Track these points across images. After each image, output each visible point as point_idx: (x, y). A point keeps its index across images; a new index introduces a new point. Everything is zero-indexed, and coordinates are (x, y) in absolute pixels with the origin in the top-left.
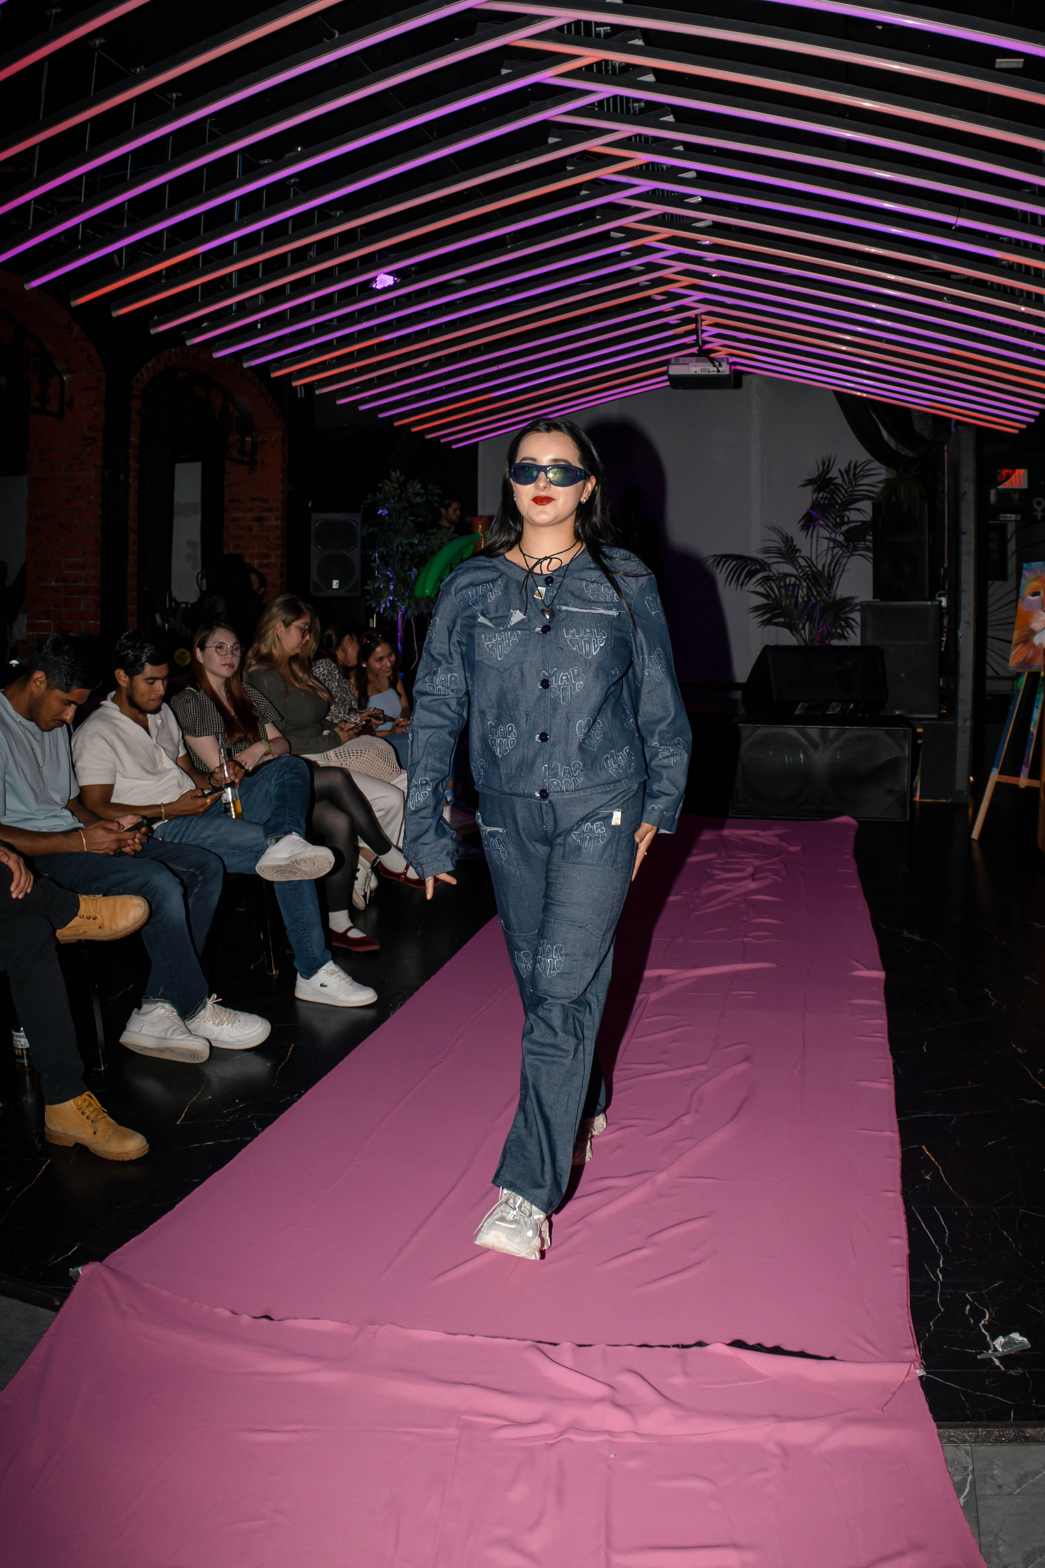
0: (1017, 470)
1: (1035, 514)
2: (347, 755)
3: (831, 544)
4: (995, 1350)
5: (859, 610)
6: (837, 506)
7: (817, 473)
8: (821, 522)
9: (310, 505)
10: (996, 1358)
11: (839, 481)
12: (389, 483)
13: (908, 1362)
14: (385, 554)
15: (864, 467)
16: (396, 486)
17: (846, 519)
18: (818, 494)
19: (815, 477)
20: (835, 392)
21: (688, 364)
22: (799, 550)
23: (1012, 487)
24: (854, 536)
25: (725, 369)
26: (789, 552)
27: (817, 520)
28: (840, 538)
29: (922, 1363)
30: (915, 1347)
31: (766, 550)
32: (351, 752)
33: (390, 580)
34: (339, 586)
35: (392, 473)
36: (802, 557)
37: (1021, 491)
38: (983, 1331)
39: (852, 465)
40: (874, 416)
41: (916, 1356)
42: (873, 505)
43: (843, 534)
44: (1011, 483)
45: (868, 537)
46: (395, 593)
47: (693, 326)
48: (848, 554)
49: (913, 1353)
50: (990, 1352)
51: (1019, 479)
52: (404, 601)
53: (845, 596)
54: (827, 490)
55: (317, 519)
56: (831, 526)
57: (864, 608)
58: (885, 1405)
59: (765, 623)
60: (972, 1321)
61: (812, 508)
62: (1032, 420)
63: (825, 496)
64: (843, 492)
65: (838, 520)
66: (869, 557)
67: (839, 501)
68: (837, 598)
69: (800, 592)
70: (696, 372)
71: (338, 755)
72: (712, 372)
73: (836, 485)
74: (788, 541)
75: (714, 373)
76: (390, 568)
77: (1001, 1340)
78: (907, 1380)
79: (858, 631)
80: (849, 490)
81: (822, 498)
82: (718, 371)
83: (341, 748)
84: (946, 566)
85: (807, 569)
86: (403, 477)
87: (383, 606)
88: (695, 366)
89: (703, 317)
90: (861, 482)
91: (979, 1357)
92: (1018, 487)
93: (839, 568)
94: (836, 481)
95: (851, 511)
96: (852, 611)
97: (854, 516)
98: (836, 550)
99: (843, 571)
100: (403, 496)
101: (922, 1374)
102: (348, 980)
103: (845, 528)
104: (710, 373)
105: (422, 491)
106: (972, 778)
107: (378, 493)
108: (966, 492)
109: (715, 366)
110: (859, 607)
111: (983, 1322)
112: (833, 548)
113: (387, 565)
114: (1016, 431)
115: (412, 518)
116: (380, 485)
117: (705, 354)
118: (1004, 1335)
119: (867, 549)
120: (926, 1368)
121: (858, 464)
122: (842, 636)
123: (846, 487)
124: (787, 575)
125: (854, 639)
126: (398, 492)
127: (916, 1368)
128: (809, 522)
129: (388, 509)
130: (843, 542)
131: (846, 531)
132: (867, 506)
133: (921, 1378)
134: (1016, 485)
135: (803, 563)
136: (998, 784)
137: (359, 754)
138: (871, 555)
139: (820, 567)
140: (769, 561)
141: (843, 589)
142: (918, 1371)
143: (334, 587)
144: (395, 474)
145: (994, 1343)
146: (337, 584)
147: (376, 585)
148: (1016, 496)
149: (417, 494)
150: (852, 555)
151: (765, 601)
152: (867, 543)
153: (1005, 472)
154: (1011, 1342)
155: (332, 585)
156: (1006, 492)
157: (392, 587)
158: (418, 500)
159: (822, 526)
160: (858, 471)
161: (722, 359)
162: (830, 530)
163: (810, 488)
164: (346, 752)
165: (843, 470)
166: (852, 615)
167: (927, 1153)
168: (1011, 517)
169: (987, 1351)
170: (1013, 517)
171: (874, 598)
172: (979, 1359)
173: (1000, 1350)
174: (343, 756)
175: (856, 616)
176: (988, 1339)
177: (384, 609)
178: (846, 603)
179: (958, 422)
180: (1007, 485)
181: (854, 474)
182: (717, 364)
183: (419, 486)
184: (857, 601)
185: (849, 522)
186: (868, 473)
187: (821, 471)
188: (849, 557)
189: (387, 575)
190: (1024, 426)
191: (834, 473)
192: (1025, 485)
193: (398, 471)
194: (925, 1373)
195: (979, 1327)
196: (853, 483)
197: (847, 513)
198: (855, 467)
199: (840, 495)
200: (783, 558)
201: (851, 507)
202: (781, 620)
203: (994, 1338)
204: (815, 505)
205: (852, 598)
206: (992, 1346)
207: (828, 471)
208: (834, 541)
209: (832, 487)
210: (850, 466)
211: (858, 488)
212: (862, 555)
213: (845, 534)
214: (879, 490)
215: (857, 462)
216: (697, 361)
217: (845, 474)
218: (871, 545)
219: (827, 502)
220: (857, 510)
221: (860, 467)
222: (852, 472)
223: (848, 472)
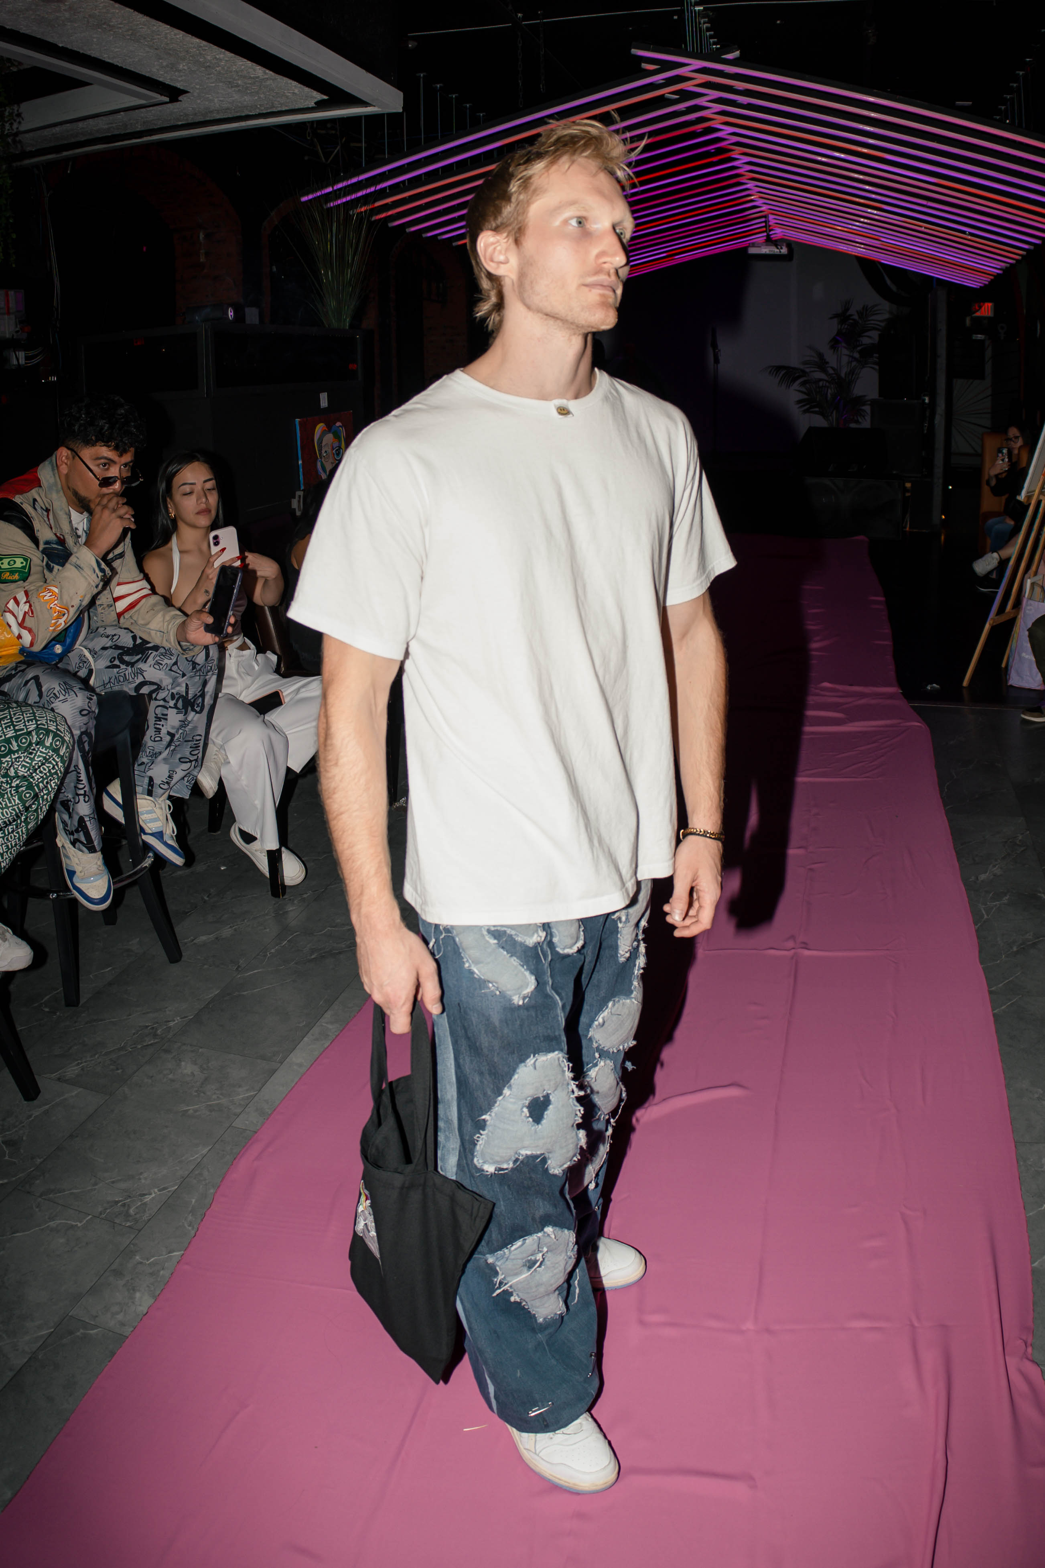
0: (986, 304)
1: (999, 335)
3: (851, 359)
5: (869, 404)
6: (855, 334)
7: (841, 310)
8: (843, 344)
11: (856, 317)
17: (860, 343)
18: (842, 325)
19: (839, 312)
21: (760, 247)
22: (827, 363)
23: (980, 315)
24: (866, 353)
25: (784, 251)
26: (822, 364)
27: (841, 343)
31: (805, 363)
36: (832, 367)
37: (988, 317)
39: (865, 307)
40: (882, 270)
42: (879, 335)
44: (982, 313)
45: (875, 355)
47: (763, 219)
48: (862, 366)
51: (987, 310)
53: (859, 395)
54: (847, 323)
56: (850, 347)
57: (873, 403)
59: (805, 412)
61: (837, 334)
63: (846, 327)
64: (859, 325)
65: (855, 343)
66: (876, 369)
67: (856, 331)
68: (854, 396)
69: (829, 391)
70: (766, 252)
72: (776, 252)
73: (854, 320)
74: (821, 356)
79: (868, 418)
80: (862, 324)
81: (844, 328)
82: (780, 252)
84: (927, 376)
85: (834, 375)
88: (765, 248)
89: (770, 215)
90: (871, 319)
92: (987, 314)
93: (855, 375)
94: (853, 317)
95: (864, 338)
96: (864, 404)
98: (853, 363)
99: (857, 379)
103: (859, 348)
106: (943, 517)
108: (940, 330)
109: (778, 248)
110: (869, 402)
112: (852, 361)
114: (978, 287)
117: (770, 239)
119: (875, 363)
122: (857, 422)
123: (860, 322)
124: (821, 380)
125: (866, 423)
128: (834, 344)
130: (858, 358)
131: (860, 350)
132: (875, 334)
134: (985, 313)
135: (831, 371)
139: (843, 375)
140: (808, 370)
141: (858, 390)
148: (985, 322)
150: (864, 367)
151: (806, 397)
152: (875, 359)
153: (976, 305)
156: (979, 319)
159: (844, 347)
160: (870, 310)
162: (849, 350)
163: (836, 321)
165: (859, 309)
166: (864, 408)
171: (879, 397)
175: (867, 408)
178: (860, 400)
181: (868, 312)
182: (779, 247)
184: (867, 398)
185: (862, 344)
186: (875, 312)
187: (843, 309)
188: (862, 368)
190: (982, 285)
191: (852, 312)
192: (992, 312)
196: (866, 319)
197: (861, 339)
199: (856, 326)
200: (815, 368)
201: (864, 335)
202: (817, 409)
204: (839, 333)
205: (865, 396)
207: (848, 309)
208: (852, 357)
209: (851, 321)
210: (863, 308)
211: (869, 322)
212: (871, 367)
213: (860, 352)
214: (883, 324)
215: (867, 307)
216: (767, 245)
217: (860, 314)
218: (877, 361)
219: (847, 331)
220: (868, 336)
221: (872, 308)
222: (865, 311)
223: (862, 311)
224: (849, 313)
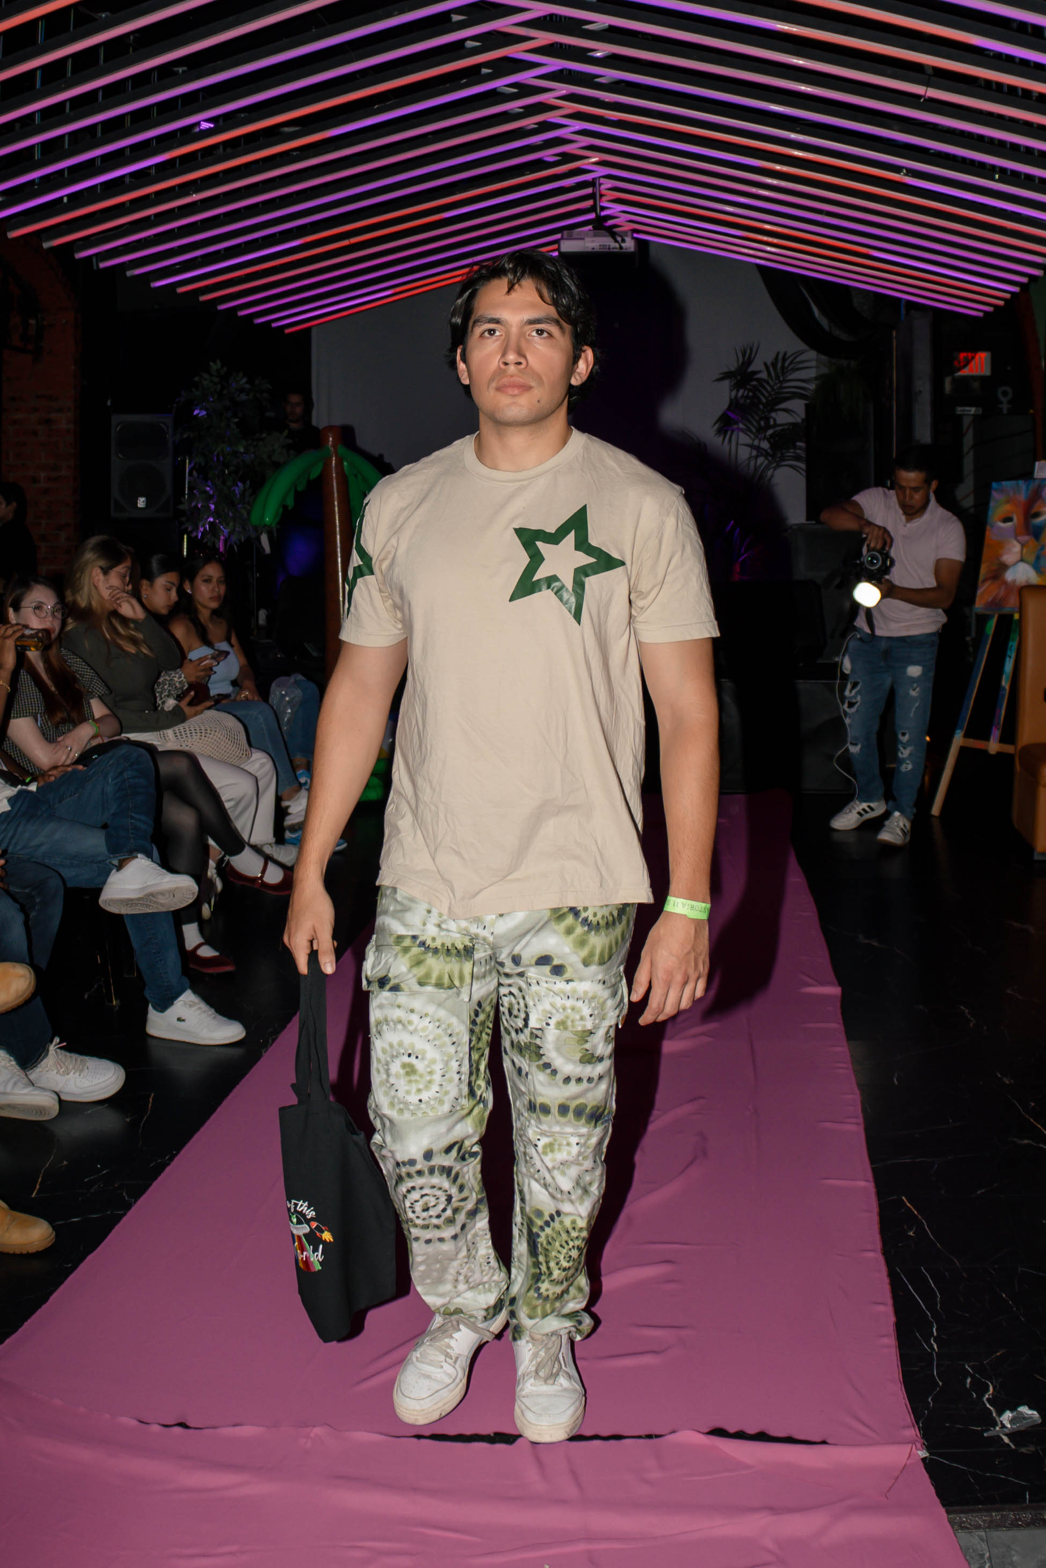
0: (979, 353)
1: (1000, 406)
2: (189, 735)
3: (754, 453)
4: (1003, 1426)
6: (761, 407)
7: (736, 365)
8: (741, 426)
9: (109, 403)
10: (1005, 1435)
11: (764, 375)
12: (206, 376)
13: (908, 1443)
14: (203, 464)
15: (795, 358)
16: (216, 380)
17: (772, 422)
18: (738, 391)
19: (733, 369)
20: (759, 266)
21: (583, 239)
23: (971, 374)
24: (782, 441)
25: (628, 246)
27: (737, 423)
29: (924, 1444)
30: (914, 1426)
32: (193, 731)
33: (211, 497)
34: (147, 504)
35: (211, 363)
37: (982, 379)
38: (988, 1405)
39: (780, 356)
40: (805, 292)
41: (916, 1435)
42: (806, 405)
43: (769, 440)
44: (971, 370)
45: (799, 444)
46: (216, 514)
47: (589, 190)
48: (775, 465)
49: (913, 1433)
50: (997, 1428)
51: (980, 365)
52: (227, 524)
54: (748, 387)
55: (118, 421)
56: (754, 430)
57: (796, 532)
58: (888, 1491)
60: (975, 1396)
61: (729, 408)
62: (1001, 303)
63: (745, 394)
64: (769, 389)
65: (762, 423)
66: (801, 469)
67: (764, 400)
70: (593, 249)
71: (178, 734)
72: (613, 248)
73: (758, 380)
75: (615, 250)
76: (209, 483)
77: (1008, 1415)
78: (908, 1462)
80: (775, 387)
81: (742, 396)
82: (621, 248)
83: (181, 727)
86: (225, 369)
87: (202, 529)
88: (593, 241)
89: (602, 180)
90: (790, 377)
91: (985, 1435)
92: (979, 373)
94: (759, 375)
95: (778, 412)
98: (760, 460)
100: (225, 392)
101: (924, 1456)
102: (210, 1013)
103: (770, 432)
104: (611, 250)
105: (248, 386)
107: (194, 390)
108: (920, 392)
109: (616, 241)
111: (987, 1396)
112: (756, 457)
113: (206, 479)
114: (981, 314)
115: (236, 420)
116: (196, 379)
117: (601, 225)
118: (1013, 1409)
119: (797, 458)
120: (928, 1448)
121: (787, 356)
123: (772, 383)
126: (219, 387)
127: (917, 1449)
128: (725, 424)
129: (206, 409)
130: (769, 451)
131: (771, 436)
132: (798, 406)
133: (924, 1460)
134: (977, 371)
136: (963, 750)
137: (203, 734)
138: (803, 466)
142: (920, 1453)
143: (139, 506)
144: (215, 366)
145: (1001, 1419)
146: (143, 502)
147: (193, 504)
148: (976, 385)
149: (242, 390)
150: (778, 466)
152: (798, 451)
153: (963, 356)
154: (1021, 1417)
155: (137, 503)
156: (965, 379)
157: (213, 507)
158: (243, 397)
159: (742, 430)
160: (787, 363)
161: (626, 233)
162: (752, 436)
163: (726, 384)
164: (188, 732)
165: (769, 363)
167: (909, 1205)
168: (970, 411)
169: (995, 1428)
170: (973, 410)
171: (808, 519)
172: (987, 1437)
173: (1009, 1426)
174: (184, 736)
176: (994, 1415)
177: (203, 533)
179: (908, 302)
180: (966, 372)
181: (783, 367)
182: (619, 238)
183: (244, 380)
185: (775, 425)
186: (798, 366)
187: (741, 360)
188: (775, 469)
189: (206, 492)
190: (990, 309)
191: (757, 366)
192: (987, 371)
193: (218, 362)
194: (928, 1455)
195: (983, 1402)
196: (781, 379)
197: (773, 415)
198: (784, 359)
199: (764, 393)
201: (778, 407)
203: (1000, 1413)
204: (734, 405)
206: (999, 1423)
207: (749, 362)
208: (758, 448)
209: (754, 383)
210: (775, 360)
211: (787, 384)
212: (790, 466)
213: (771, 439)
214: (812, 386)
215: (786, 352)
216: (595, 236)
217: (770, 370)
218: (803, 454)
219: (748, 401)
220: (785, 410)
221: (790, 360)
222: (779, 365)
223: (774, 365)
224: (752, 368)
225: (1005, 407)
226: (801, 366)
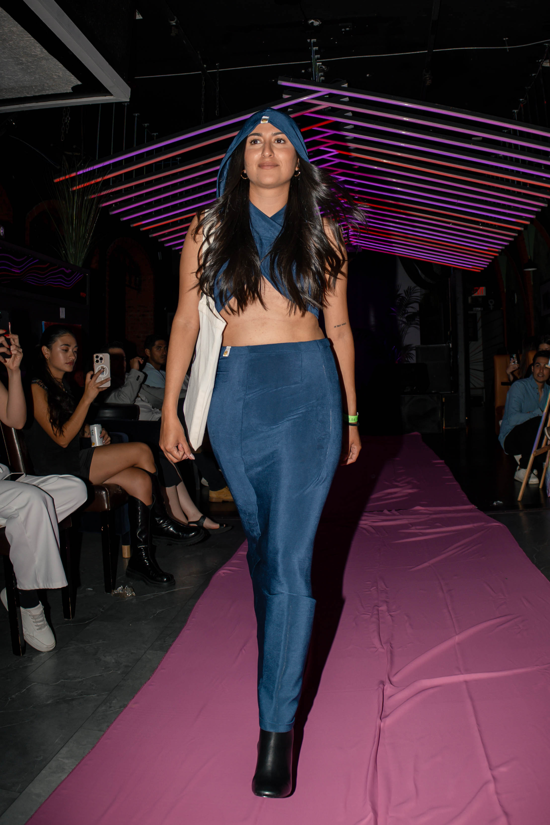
0: (481, 288)
1: (490, 307)
5: (415, 350)
6: (403, 306)
11: (404, 295)
15: (414, 289)
17: (407, 312)
18: (395, 302)
23: (478, 295)
24: (411, 319)
27: (395, 312)
28: (405, 320)
37: (483, 297)
39: (409, 288)
40: (416, 265)
42: (419, 305)
44: (478, 293)
45: (417, 319)
51: (481, 292)
53: (407, 344)
54: (398, 299)
56: (401, 315)
57: (417, 349)
62: (486, 266)
63: (398, 302)
64: (406, 300)
65: (403, 312)
67: (404, 304)
68: (404, 345)
73: (403, 297)
79: (415, 358)
80: (408, 299)
84: (451, 330)
90: (412, 296)
92: (481, 295)
93: (404, 333)
94: (402, 295)
95: (409, 308)
96: (412, 350)
97: (410, 310)
99: (406, 334)
103: (406, 315)
106: (467, 418)
108: (459, 298)
110: (415, 348)
112: (402, 324)
114: (480, 271)
119: (417, 324)
121: (412, 288)
122: (408, 360)
123: (406, 298)
125: (413, 360)
130: (407, 322)
131: (407, 317)
132: (416, 306)
138: (419, 327)
141: (407, 341)
148: (480, 299)
150: (409, 327)
152: (416, 321)
153: (476, 288)
156: (477, 298)
160: (411, 291)
165: (405, 290)
166: (411, 352)
170: (479, 309)
171: (421, 344)
175: (414, 352)
178: (408, 347)
179: (453, 268)
180: (476, 294)
184: (413, 346)
185: (408, 313)
186: (415, 292)
190: (483, 269)
191: (401, 292)
192: (484, 294)
196: (410, 296)
197: (407, 309)
198: (410, 290)
199: (405, 302)
201: (409, 306)
205: (411, 345)
207: (398, 291)
208: (402, 321)
209: (401, 298)
210: (408, 289)
211: (412, 298)
212: (414, 327)
213: (407, 318)
214: (421, 298)
215: (411, 287)
217: (406, 292)
218: (418, 322)
219: (398, 304)
220: (412, 307)
221: (412, 290)
222: (409, 291)
223: (407, 291)
224: (399, 293)
225: (492, 307)
226: (417, 291)
